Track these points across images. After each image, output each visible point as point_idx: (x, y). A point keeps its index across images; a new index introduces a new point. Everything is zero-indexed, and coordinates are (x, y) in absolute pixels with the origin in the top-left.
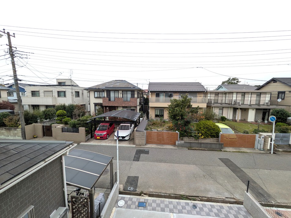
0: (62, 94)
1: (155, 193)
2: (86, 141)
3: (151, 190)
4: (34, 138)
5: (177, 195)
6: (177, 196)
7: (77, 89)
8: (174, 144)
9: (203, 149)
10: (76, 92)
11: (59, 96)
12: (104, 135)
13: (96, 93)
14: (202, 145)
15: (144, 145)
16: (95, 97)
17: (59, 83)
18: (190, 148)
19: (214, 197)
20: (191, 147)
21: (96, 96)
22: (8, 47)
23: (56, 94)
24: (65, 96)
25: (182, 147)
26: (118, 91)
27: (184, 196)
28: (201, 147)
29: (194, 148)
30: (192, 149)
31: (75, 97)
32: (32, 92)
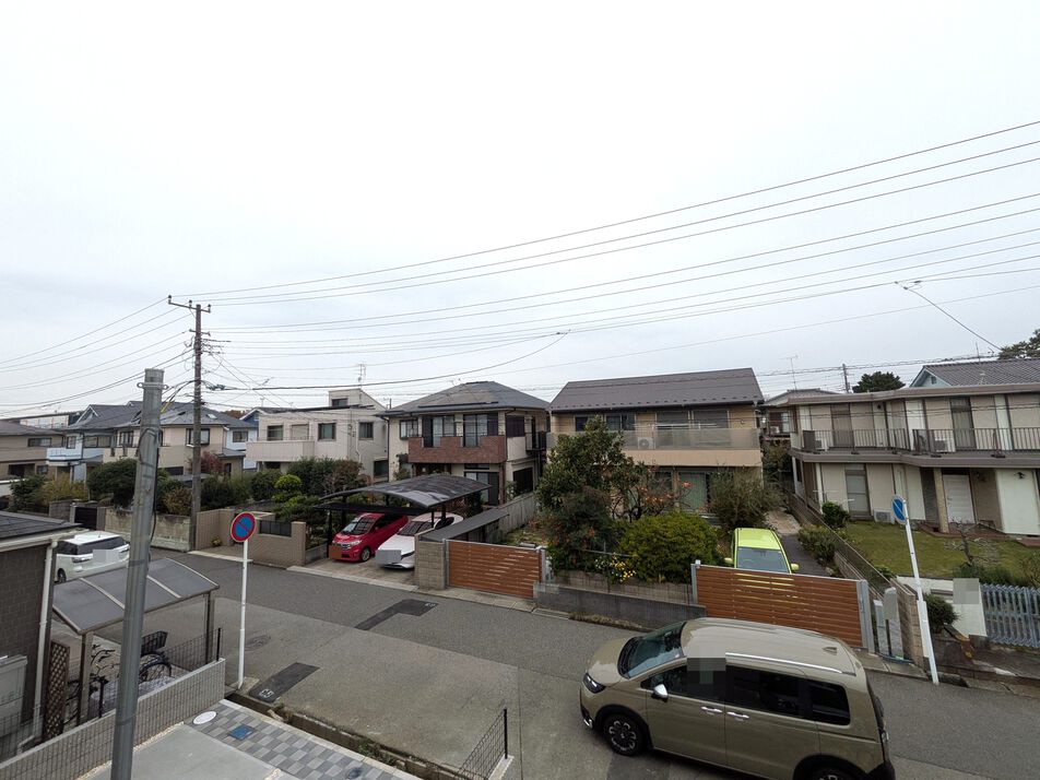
0: (328, 431)
1: (309, 716)
2: (305, 564)
3: (308, 707)
4: (215, 546)
5: (356, 734)
6: (354, 737)
7: (366, 416)
8: (527, 595)
9: (626, 624)
10: (362, 424)
11: (321, 437)
12: (354, 547)
13: (404, 425)
14: (623, 607)
15: (439, 589)
16: (402, 439)
17: (334, 401)
18: (579, 615)
19: (449, 767)
20: (582, 611)
21: (403, 434)
22: (194, 334)
23: (314, 432)
24: (333, 437)
25: (554, 607)
26: (453, 416)
27: (373, 742)
28: (618, 616)
29: (592, 617)
30: (587, 621)
31: (360, 439)
32: (270, 427)
